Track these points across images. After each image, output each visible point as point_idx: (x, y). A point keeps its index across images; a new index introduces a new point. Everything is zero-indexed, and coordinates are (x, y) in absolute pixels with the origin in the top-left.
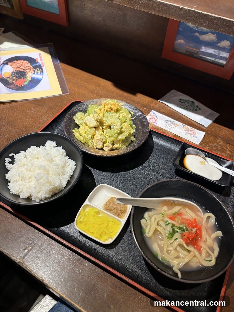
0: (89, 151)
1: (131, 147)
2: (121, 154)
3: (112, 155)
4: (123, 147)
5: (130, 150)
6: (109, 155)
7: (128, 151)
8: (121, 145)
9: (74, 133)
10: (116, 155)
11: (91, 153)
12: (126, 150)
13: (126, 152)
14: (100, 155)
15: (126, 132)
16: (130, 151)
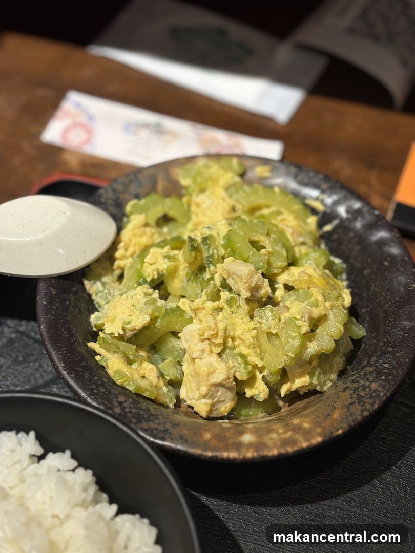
0: (193, 444)
1: (374, 386)
2: (340, 432)
3: (305, 445)
4: (325, 382)
5: (373, 405)
6: (290, 450)
7: (368, 406)
8: (319, 375)
9: (98, 358)
10: (320, 439)
11: (209, 454)
12: (359, 407)
13: (359, 418)
14: (249, 455)
15: (331, 316)
16: (376, 406)
